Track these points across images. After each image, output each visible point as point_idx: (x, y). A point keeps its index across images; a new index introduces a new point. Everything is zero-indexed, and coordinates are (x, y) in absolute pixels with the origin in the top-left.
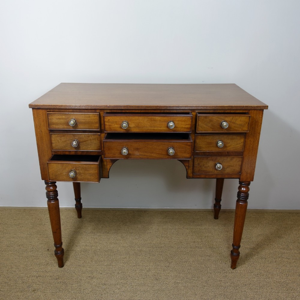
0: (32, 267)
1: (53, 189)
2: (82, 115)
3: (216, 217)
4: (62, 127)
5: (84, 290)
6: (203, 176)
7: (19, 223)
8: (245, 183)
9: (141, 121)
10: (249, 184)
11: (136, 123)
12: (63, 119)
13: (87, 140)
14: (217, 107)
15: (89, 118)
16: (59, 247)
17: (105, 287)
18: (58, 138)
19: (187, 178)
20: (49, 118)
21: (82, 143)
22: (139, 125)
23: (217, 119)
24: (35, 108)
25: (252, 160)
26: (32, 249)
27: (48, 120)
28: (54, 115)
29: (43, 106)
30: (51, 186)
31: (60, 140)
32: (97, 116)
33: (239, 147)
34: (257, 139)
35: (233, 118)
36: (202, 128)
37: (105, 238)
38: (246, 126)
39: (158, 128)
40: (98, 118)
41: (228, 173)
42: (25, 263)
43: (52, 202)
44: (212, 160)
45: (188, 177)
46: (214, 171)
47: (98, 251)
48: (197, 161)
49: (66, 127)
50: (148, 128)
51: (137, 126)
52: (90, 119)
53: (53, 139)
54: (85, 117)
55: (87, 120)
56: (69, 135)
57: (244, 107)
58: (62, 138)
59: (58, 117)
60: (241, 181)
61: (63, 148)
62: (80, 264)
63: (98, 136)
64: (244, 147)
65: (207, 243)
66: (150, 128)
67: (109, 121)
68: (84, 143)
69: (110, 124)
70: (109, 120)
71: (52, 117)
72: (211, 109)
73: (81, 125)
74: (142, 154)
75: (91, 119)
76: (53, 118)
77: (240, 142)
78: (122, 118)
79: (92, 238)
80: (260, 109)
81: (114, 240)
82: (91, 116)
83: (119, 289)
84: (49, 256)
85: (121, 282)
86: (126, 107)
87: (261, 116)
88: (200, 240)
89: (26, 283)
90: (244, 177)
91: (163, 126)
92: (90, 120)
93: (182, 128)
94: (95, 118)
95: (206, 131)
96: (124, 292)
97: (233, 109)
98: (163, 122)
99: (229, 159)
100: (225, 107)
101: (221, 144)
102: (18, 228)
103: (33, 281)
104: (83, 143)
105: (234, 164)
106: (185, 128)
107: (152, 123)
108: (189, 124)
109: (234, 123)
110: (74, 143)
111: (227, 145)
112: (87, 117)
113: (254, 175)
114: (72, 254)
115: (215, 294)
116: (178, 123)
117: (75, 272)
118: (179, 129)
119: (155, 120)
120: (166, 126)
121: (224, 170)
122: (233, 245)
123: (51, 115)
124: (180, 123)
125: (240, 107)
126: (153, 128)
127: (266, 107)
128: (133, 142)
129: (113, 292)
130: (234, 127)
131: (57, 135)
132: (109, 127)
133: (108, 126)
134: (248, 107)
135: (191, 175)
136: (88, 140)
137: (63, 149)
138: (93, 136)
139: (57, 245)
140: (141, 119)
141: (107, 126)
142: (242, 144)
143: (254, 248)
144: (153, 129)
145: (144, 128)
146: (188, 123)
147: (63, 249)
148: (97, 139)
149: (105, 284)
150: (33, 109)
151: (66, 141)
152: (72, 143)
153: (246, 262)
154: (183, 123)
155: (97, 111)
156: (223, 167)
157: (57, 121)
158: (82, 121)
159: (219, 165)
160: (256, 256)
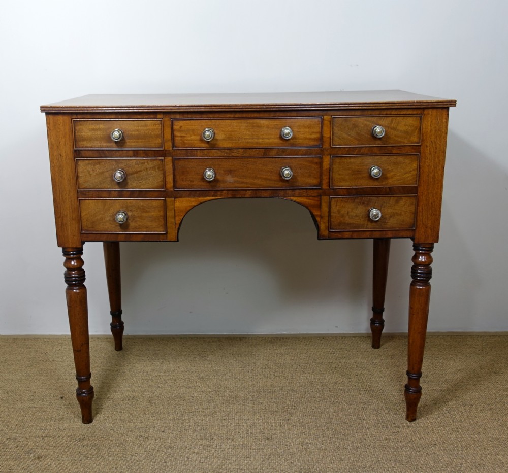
0: (32, 424)
1: (77, 265)
2: (133, 122)
3: (376, 344)
4: (99, 144)
5: (132, 455)
6: (347, 235)
7: (5, 359)
8: (425, 246)
9: (235, 127)
10: (431, 249)
11: (227, 131)
12: (100, 129)
13: (139, 169)
14: (367, 105)
15: (145, 128)
16: (85, 381)
17: (170, 451)
18: (89, 168)
19: (319, 239)
20: (77, 128)
21: (131, 177)
22: (231, 135)
23: (365, 122)
24: (51, 112)
25: (434, 202)
26: (32, 398)
27: (75, 133)
28: (86, 122)
29: (66, 109)
30: (73, 259)
31: (93, 170)
32: (158, 124)
33: (409, 179)
34: (441, 163)
35: (392, 121)
36: (340, 139)
37: (168, 380)
38: (416, 134)
39: (265, 140)
40: (160, 127)
41: (393, 228)
42: (21, 418)
43: (75, 291)
44: (363, 203)
45: (320, 237)
46: (367, 225)
47: (156, 398)
48: (336, 205)
49: (105, 144)
50: (247, 141)
51: (228, 138)
52: (147, 130)
53: (80, 169)
54: (138, 127)
55: (142, 132)
56: (108, 161)
57: (415, 104)
58: (96, 167)
59: (93, 127)
60: (416, 242)
61: (97, 185)
62: (122, 418)
63: (159, 162)
64: (419, 178)
65: (360, 385)
66: (250, 140)
67: (182, 129)
68: (135, 175)
69: (182, 135)
70: (181, 127)
71: (82, 127)
72: (358, 108)
73: (131, 140)
74: (239, 179)
75: (149, 130)
76: (83, 129)
77: (412, 169)
78: (203, 124)
79: (143, 379)
80: (442, 106)
81: (184, 382)
82: (149, 124)
83: (197, 454)
84: (63, 407)
85: (201, 443)
86: (208, 107)
87: (444, 120)
88: (346, 380)
89: (22, 446)
90: (421, 235)
91: (272, 136)
92: (147, 132)
93: (306, 138)
94: (155, 128)
95: (347, 145)
96: (207, 457)
97: (396, 107)
98: (273, 128)
99: (392, 200)
100: (381, 105)
101: (376, 170)
102: (3, 366)
103: (37, 444)
104: (133, 176)
105: (403, 209)
106: (310, 139)
107: (254, 131)
108: (317, 132)
109: (394, 129)
110: (118, 174)
111: (389, 175)
112: (142, 126)
113: (439, 231)
114: (107, 404)
115: (378, 458)
116: (299, 130)
117: (113, 430)
118: (301, 141)
119: (259, 127)
120: (278, 136)
121: (385, 222)
122: (408, 373)
123: (81, 123)
124: (302, 130)
125: (408, 104)
126: (256, 140)
127: (452, 103)
128: (223, 160)
129: (187, 458)
130: (395, 136)
131: (87, 162)
132: (182, 140)
133: (180, 138)
134: (422, 104)
135: (326, 233)
136: (141, 171)
137: (97, 187)
138: (150, 163)
139: (81, 376)
140: (235, 124)
141: (178, 138)
142: (414, 173)
143: (448, 390)
144: (257, 143)
145: (240, 141)
146: (315, 131)
147: (92, 388)
148: (159, 168)
149: (170, 447)
150: (47, 114)
151: (102, 173)
152: (115, 175)
153: (434, 410)
154: (307, 130)
155: (159, 116)
156: (382, 215)
157: (89, 134)
158: (133, 133)
159: (374, 211)
160: (454, 402)
